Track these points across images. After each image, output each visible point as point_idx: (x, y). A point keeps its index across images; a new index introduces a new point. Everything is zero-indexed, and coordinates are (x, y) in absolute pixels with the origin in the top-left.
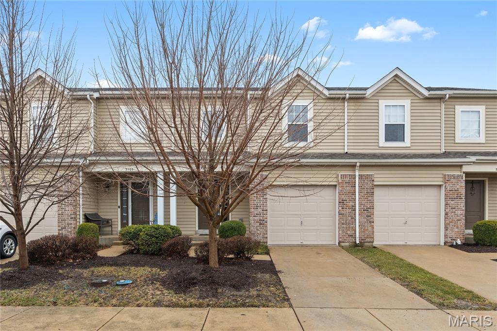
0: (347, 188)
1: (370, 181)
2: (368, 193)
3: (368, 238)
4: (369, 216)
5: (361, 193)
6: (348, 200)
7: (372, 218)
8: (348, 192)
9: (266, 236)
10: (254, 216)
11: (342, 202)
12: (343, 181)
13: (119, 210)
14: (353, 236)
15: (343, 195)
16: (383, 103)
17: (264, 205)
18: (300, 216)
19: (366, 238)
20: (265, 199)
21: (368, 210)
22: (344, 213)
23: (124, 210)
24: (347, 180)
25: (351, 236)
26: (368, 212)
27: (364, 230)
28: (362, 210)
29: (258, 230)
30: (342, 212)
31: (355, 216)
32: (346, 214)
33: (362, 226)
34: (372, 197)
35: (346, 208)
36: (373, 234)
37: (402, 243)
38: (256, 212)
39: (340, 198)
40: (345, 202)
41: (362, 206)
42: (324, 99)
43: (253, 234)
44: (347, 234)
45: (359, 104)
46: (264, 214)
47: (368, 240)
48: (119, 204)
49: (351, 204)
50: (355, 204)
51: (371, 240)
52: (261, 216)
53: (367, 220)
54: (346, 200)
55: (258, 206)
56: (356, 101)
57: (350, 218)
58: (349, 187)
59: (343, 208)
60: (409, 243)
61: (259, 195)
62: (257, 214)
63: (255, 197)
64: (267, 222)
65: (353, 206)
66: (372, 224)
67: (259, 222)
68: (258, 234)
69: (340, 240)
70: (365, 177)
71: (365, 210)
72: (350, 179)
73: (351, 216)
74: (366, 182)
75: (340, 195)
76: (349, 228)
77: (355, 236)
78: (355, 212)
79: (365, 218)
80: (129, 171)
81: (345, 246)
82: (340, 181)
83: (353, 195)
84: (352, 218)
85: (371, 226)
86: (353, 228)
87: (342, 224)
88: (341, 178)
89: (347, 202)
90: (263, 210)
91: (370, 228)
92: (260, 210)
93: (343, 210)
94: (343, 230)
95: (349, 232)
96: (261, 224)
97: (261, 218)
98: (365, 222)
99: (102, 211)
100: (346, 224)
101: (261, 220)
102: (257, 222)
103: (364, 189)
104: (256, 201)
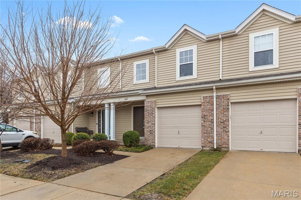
0: (208, 106)
1: (226, 99)
2: (224, 109)
3: (224, 144)
4: (225, 127)
5: (218, 109)
6: (208, 115)
7: (227, 129)
8: (209, 110)
9: (154, 141)
10: (147, 128)
11: (204, 117)
12: (204, 101)
13: (97, 125)
14: (212, 142)
15: (205, 111)
16: (252, 36)
17: (152, 120)
18: (177, 128)
19: (223, 144)
20: (154, 116)
21: (224, 123)
22: (205, 125)
23: (100, 126)
24: (208, 100)
25: (210, 142)
26: (224, 125)
27: (221, 138)
28: (220, 122)
29: (149, 137)
30: (204, 125)
31: (214, 127)
32: (207, 126)
33: (219, 135)
34: (227, 112)
35: (207, 122)
36: (228, 141)
37: (259, 150)
38: (148, 126)
39: (202, 114)
40: (206, 117)
41: (220, 119)
42: (205, 42)
43: (146, 140)
44: (208, 141)
45: (231, 41)
46: (153, 127)
47: (225, 146)
48: (97, 122)
49: (211, 118)
50: (213, 118)
51: (227, 146)
52: (151, 128)
53: (223, 130)
54: (207, 116)
55: (149, 122)
56: (229, 39)
57: (210, 129)
58: (209, 105)
59: (204, 122)
60: (264, 150)
62: (148, 127)
64: (155, 132)
65: (212, 120)
66: (228, 133)
67: (149, 132)
68: (149, 139)
69: (202, 145)
70: (222, 96)
71: (222, 123)
72: (210, 99)
73: (210, 127)
74: (222, 100)
75: (202, 111)
76: (209, 136)
77: (214, 142)
78: (214, 124)
79: (222, 129)
81: (206, 150)
82: (203, 101)
83: (212, 111)
84: (211, 129)
85: (227, 135)
86: (212, 136)
87: (204, 133)
88: (203, 99)
89: (208, 117)
90: (152, 124)
91: (226, 137)
92: (150, 124)
93: (205, 123)
94: (205, 138)
95: (209, 140)
96: (151, 133)
98: (222, 132)
99: (90, 126)
100: (207, 133)
101: (151, 131)
102: (148, 132)
103: (221, 106)
104: (148, 118)
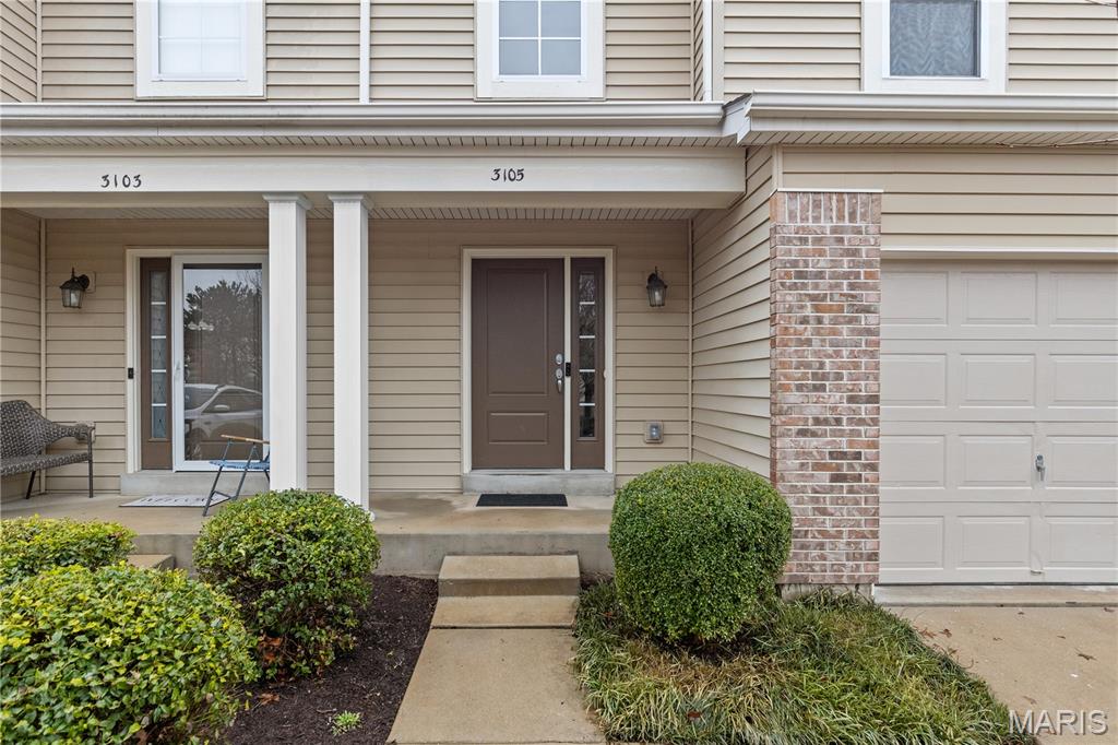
9: (868, 545)
10: (802, 433)
13: (132, 388)
17: (856, 366)
18: (1029, 428)
20: (869, 332)
23: (153, 390)
29: (824, 512)
38: (813, 410)
46: (861, 422)
48: (132, 359)
52: (842, 433)
55: (825, 377)
61: (830, 309)
62: (817, 421)
63: (805, 321)
64: (874, 467)
67: (827, 467)
68: (824, 534)
80: (121, 188)
90: (851, 399)
92: (834, 397)
96: (843, 478)
97: (844, 444)
99: (56, 389)
101: (843, 455)
102: (818, 467)
104: (816, 346)
